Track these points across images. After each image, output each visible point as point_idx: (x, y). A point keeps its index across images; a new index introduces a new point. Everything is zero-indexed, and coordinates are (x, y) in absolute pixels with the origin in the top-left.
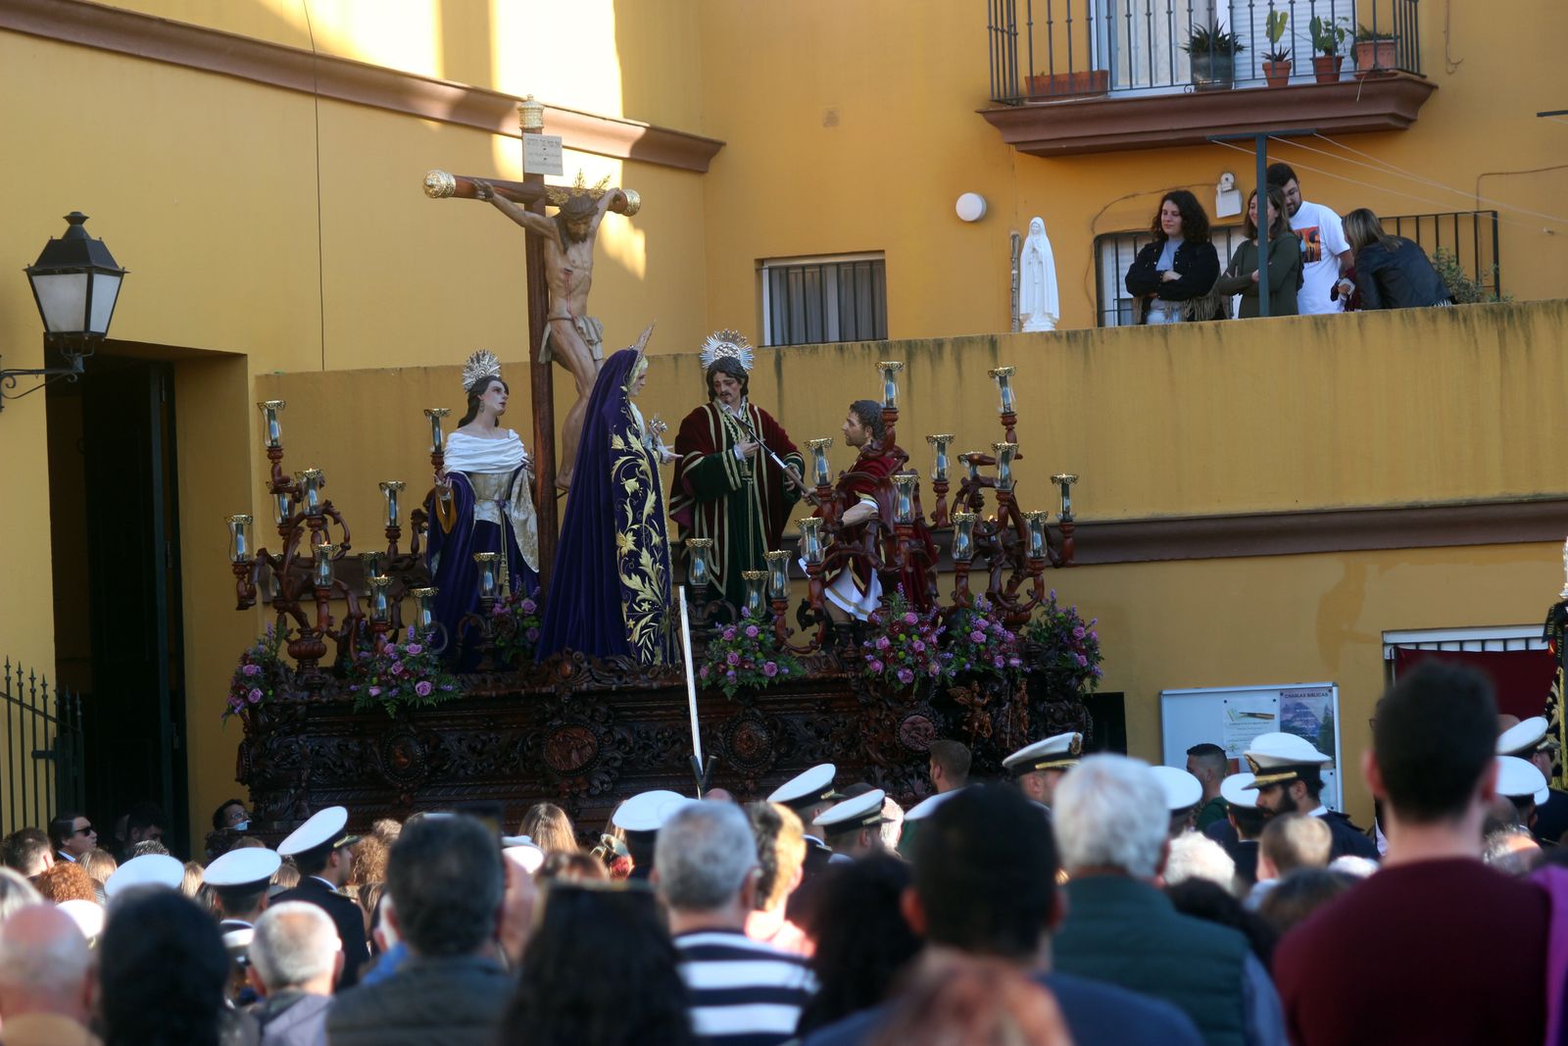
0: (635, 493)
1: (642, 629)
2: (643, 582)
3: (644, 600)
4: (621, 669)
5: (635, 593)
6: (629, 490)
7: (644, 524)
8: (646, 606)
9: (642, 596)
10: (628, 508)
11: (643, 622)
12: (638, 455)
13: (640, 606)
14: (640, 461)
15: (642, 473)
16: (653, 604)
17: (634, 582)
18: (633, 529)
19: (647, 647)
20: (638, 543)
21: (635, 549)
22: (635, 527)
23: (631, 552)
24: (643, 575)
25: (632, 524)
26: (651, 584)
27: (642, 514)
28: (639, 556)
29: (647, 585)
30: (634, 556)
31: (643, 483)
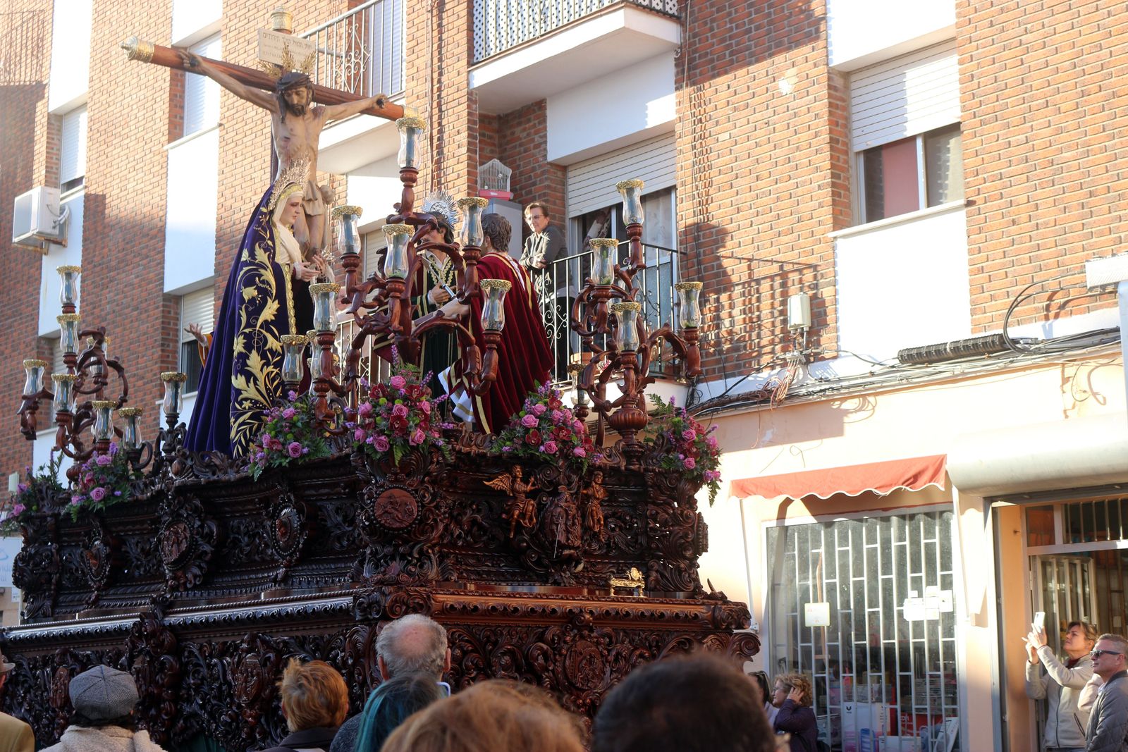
0: (252, 300)
1: (240, 425)
2: (248, 381)
3: (246, 399)
4: (216, 465)
5: (239, 392)
6: (246, 298)
7: (257, 328)
8: (247, 404)
9: (245, 395)
10: (243, 314)
11: (241, 420)
12: (262, 266)
13: (241, 404)
14: (262, 271)
15: (263, 282)
16: (255, 402)
17: (238, 382)
18: (245, 333)
19: (240, 443)
20: (248, 347)
21: (244, 351)
22: (247, 331)
23: (240, 354)
24: (249, 376)
25: (244, 329)
26: (255, 384)
27: (257, 319)
28: (248, 357)
29: (251, 384)
30: (244, 357)
31: (264, 293)
